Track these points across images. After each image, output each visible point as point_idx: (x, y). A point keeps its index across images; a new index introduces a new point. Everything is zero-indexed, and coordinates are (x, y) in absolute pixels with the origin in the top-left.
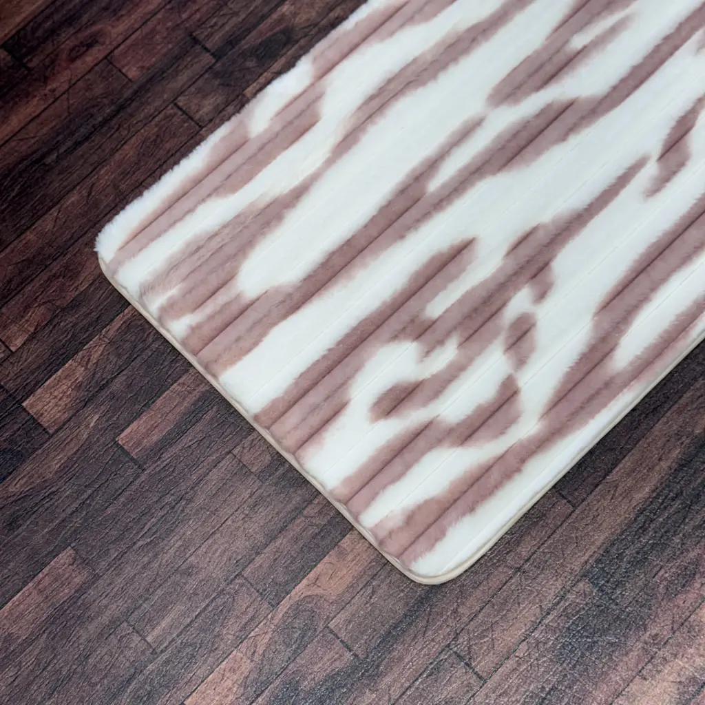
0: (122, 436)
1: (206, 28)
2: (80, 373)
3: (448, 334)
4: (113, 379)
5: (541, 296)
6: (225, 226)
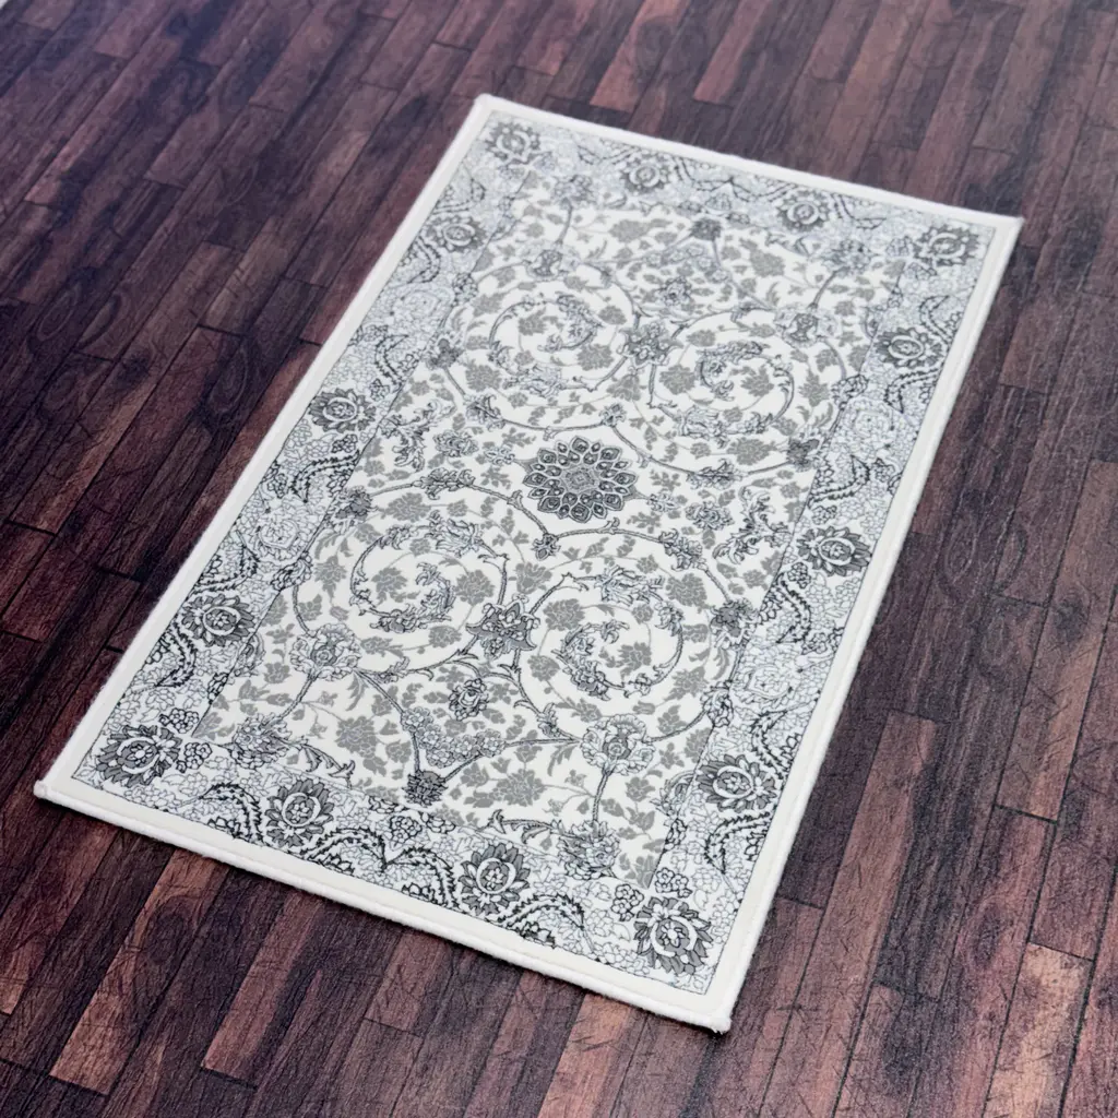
0: (207, 1057)
1: (112, 553)
2: (115, 1005)
4: (164, 993)
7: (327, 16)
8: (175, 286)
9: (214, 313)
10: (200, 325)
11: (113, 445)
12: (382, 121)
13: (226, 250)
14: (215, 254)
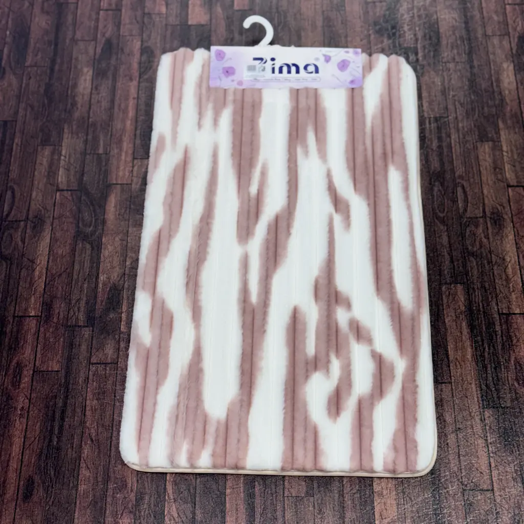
1: (72, 318)
3: (328, 355)
4: (194, 515)
5: (348, 306)
6: (179, 397)
7: (42, 9)
8: (36, 173)
9: (62, 182)
10: (58, 190)
11: (46, 263)
12: (95, 59)
13: (52, 147)
14: (47, 151)
